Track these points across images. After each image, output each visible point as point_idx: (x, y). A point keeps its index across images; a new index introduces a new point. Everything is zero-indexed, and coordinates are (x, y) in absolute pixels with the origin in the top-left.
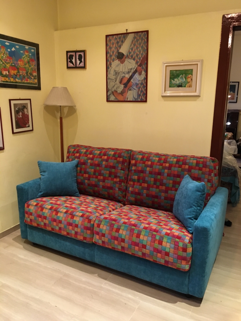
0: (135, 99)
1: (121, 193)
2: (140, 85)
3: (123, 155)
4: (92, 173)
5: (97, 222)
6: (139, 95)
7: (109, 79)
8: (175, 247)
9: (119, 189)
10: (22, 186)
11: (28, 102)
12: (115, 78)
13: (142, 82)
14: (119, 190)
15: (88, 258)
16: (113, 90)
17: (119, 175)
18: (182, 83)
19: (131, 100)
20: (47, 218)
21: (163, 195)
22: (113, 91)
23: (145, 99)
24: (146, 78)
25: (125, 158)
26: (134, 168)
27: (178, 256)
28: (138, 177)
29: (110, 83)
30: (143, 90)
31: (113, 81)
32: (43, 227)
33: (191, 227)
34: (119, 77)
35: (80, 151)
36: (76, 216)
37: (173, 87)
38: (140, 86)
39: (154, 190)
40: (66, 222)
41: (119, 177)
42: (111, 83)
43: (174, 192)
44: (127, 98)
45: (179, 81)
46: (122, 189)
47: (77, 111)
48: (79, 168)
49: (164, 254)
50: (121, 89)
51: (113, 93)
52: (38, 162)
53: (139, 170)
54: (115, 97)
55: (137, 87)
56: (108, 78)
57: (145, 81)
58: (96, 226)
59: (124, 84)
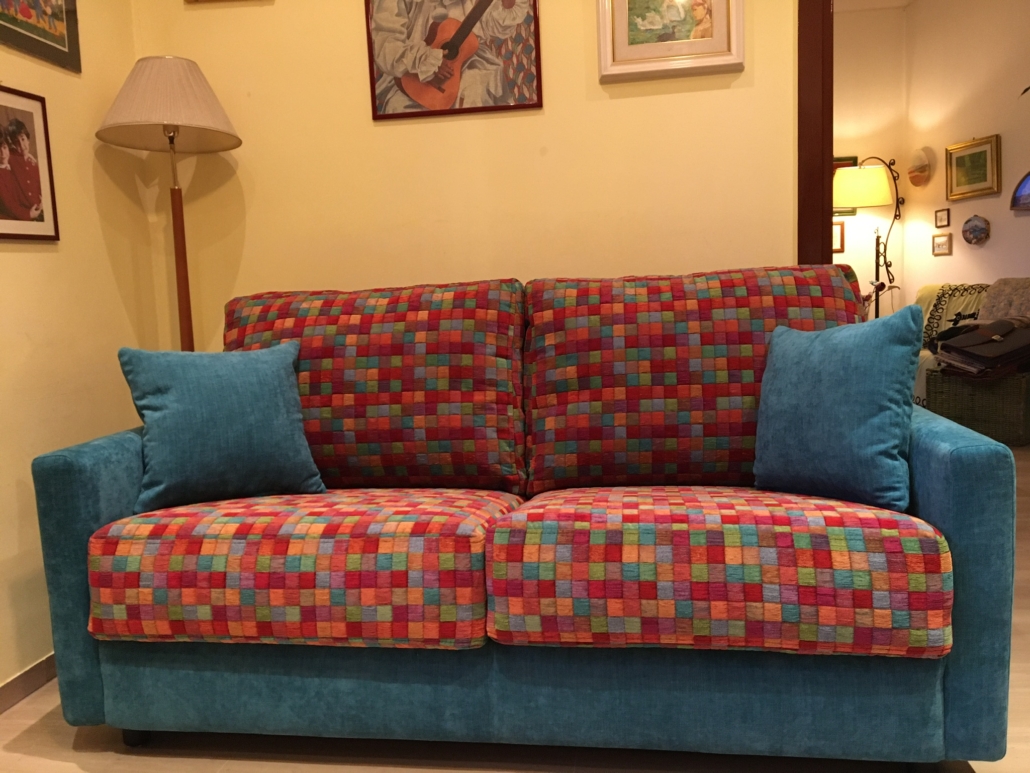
0: (495, 99)
1: (507, 449)
2: (510, 43)
3: (496, 297)
4: (373, 386)
5: (500, 539)
6: (509, 84)
7: (379, 29)
8: (889, 562)
9: (502, 433)
10: (66, 453)
11: (34, 107)
12: (403, 25)
13: (519, 34)
14: (499, 438)
15: (455, 728)
16: (399, 71)
17: (494, 377)
18: (674, 27)
19: (480, 105)
20: (228, 582)
21: (696, 419)
22: (399, 75)
23: (535, 98)
24: (535, 19)
25: (504, 308)
26: (550, 340)
27: (910, 594)
28: (580, 368)
29: (382, 46)
30: (525, 61)
31: (398, 35)
32: (207, 628)
33: (897, 485)
34: (420, 21)
35: (298, 309)
36: (387, 534)
37: (642, 42)
38: (510, 47)
39: (657, 406)
40: (342, 574)
41: (494, 384)
42: (386, 44)
43: (738, 398)
44: (462, 100)
45: (662, 18)
46: (512, 430)
47: (239, 173)
48: (305, 375)
49: (849, 602)
50: (433, 65)
51: (398, 82)
52: (121, 355)
53: (577, 342)
54: (411, 99)
55: (499, 54)
56: (373, 25)
57: (532, 28)
58: (503, 556)
59: (443, 47)
